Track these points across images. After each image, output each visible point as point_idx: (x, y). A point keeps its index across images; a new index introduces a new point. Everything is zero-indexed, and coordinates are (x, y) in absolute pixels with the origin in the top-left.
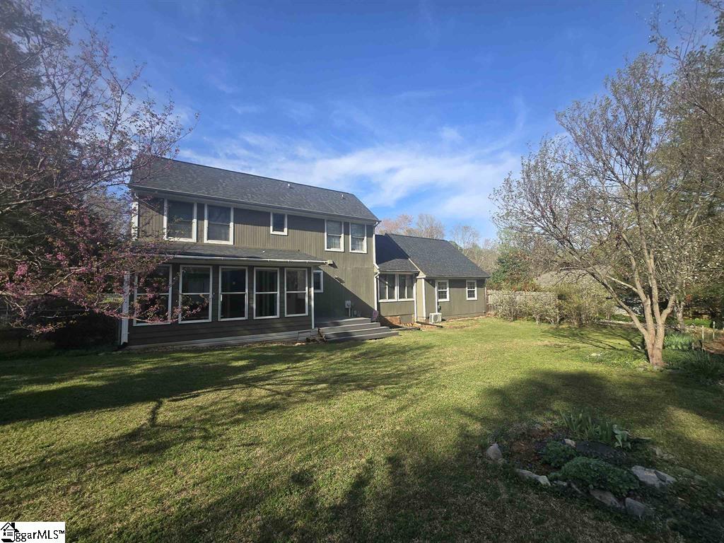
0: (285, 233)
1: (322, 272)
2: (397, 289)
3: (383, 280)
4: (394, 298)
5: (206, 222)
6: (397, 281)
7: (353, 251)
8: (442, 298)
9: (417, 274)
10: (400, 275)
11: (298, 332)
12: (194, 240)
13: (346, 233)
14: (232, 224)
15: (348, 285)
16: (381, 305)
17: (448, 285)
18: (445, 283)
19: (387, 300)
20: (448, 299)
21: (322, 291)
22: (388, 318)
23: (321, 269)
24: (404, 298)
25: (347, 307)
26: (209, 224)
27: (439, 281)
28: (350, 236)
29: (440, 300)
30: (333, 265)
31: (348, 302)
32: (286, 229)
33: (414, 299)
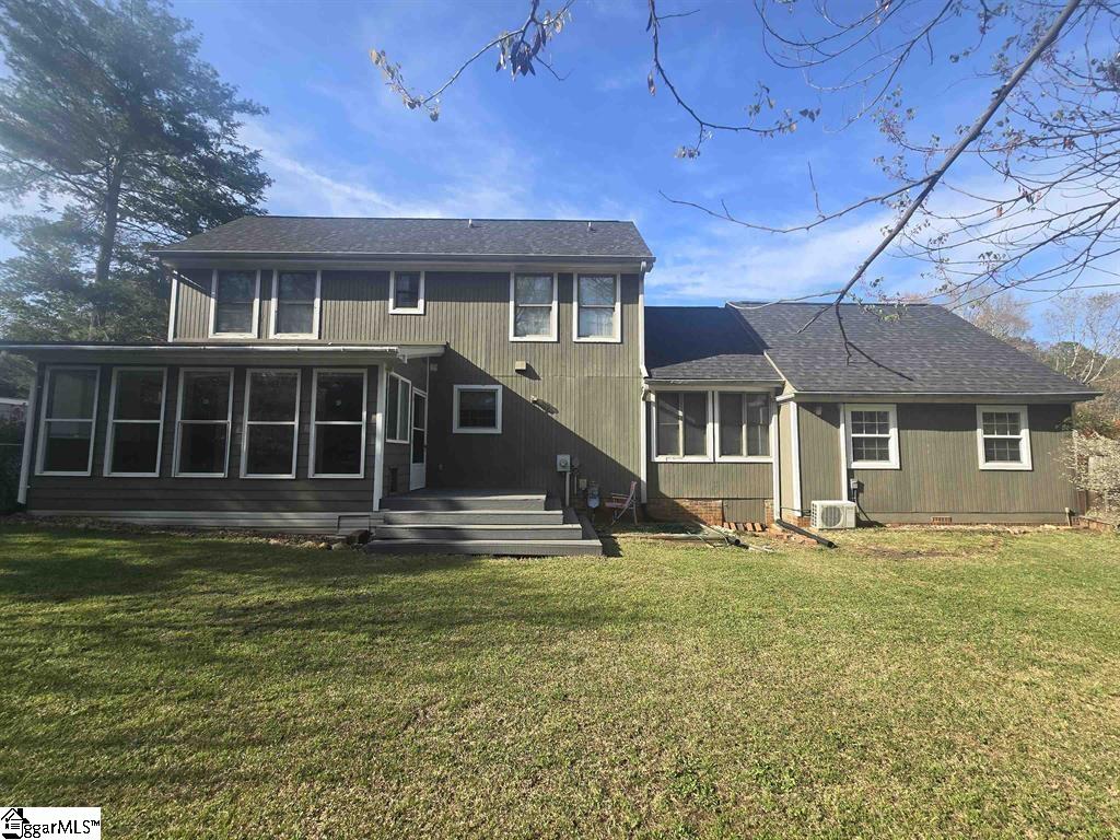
0: (420, 310)
1: (500, 388)
2: (712, 431)
3: (668, 407)
4: (702, 452)
5: (274, 302)
6: (713, 409)
7: (582, 340)
8: (871, 457)
9: (780, 391)
10: (722, 394)
11: (337, 515)
12: (253, 335)
13: (565, 298)
14: (317, 302)
15: (567, 418)
16: (662, 470)
17: (893, 418)
18: (884, 416)
19: (680, 458)
20: (893, 462)
21: (498, 430)
22: (685, 504)
23: (499, 383)
24: (739, 453)
25: (560, 469)
26: (279, 304)
27: (857, 409)
28: (575, 304)
29: (855, 465)
30: (528, 372)
31: (563, 460)
32: (421, 302)
33: (773, 458)
